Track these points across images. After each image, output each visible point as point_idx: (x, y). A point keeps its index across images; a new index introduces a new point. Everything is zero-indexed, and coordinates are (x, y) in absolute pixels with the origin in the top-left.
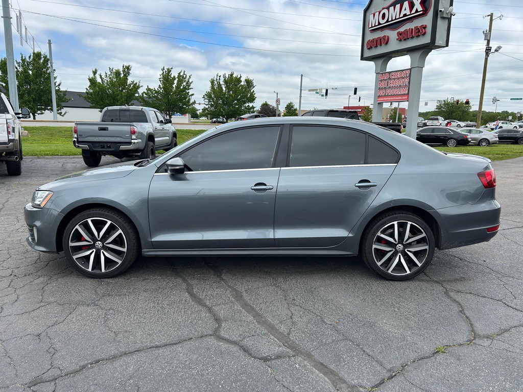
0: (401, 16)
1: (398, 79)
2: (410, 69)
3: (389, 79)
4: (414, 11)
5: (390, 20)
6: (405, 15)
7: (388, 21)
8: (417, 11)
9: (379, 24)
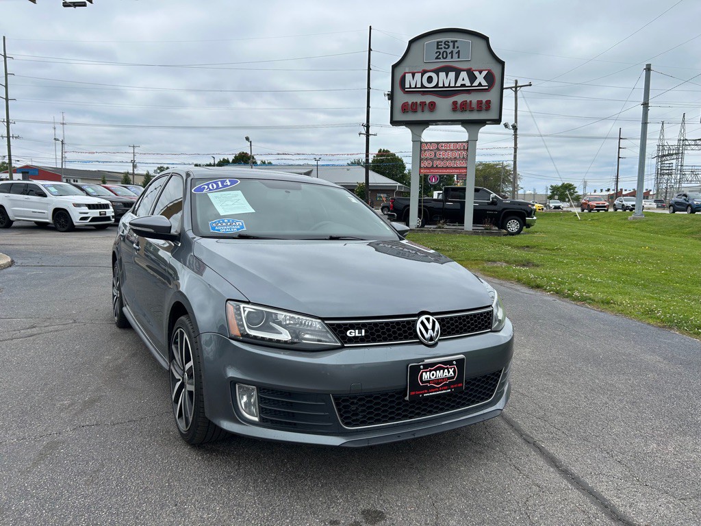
0: (458, 84)
1: (452, 150)
2: (467, 142)
3: (438, 149)
4: (476, 83)
5: (441, 85)
6: (463, 85)
7: (437, 86)
8: (480, 84)
9: (423, 86)
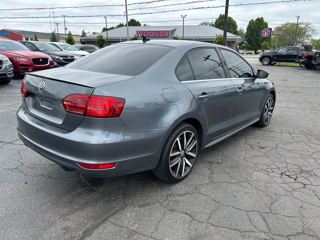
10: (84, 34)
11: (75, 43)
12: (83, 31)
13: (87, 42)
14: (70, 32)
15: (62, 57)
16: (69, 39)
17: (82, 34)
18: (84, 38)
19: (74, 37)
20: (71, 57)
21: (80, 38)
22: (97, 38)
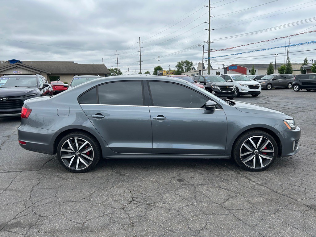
10: (306, 62)
11: (294, 72)
12: (306, 59)
13: (307, 70)
14: (289, 62)
15: (220, 87)
16: (281, 69)
17: (304, 62)
18: (305, 66)
19: (293, 66)
20: (229, 87)
21: (301, 66)
22: (312, 66)
